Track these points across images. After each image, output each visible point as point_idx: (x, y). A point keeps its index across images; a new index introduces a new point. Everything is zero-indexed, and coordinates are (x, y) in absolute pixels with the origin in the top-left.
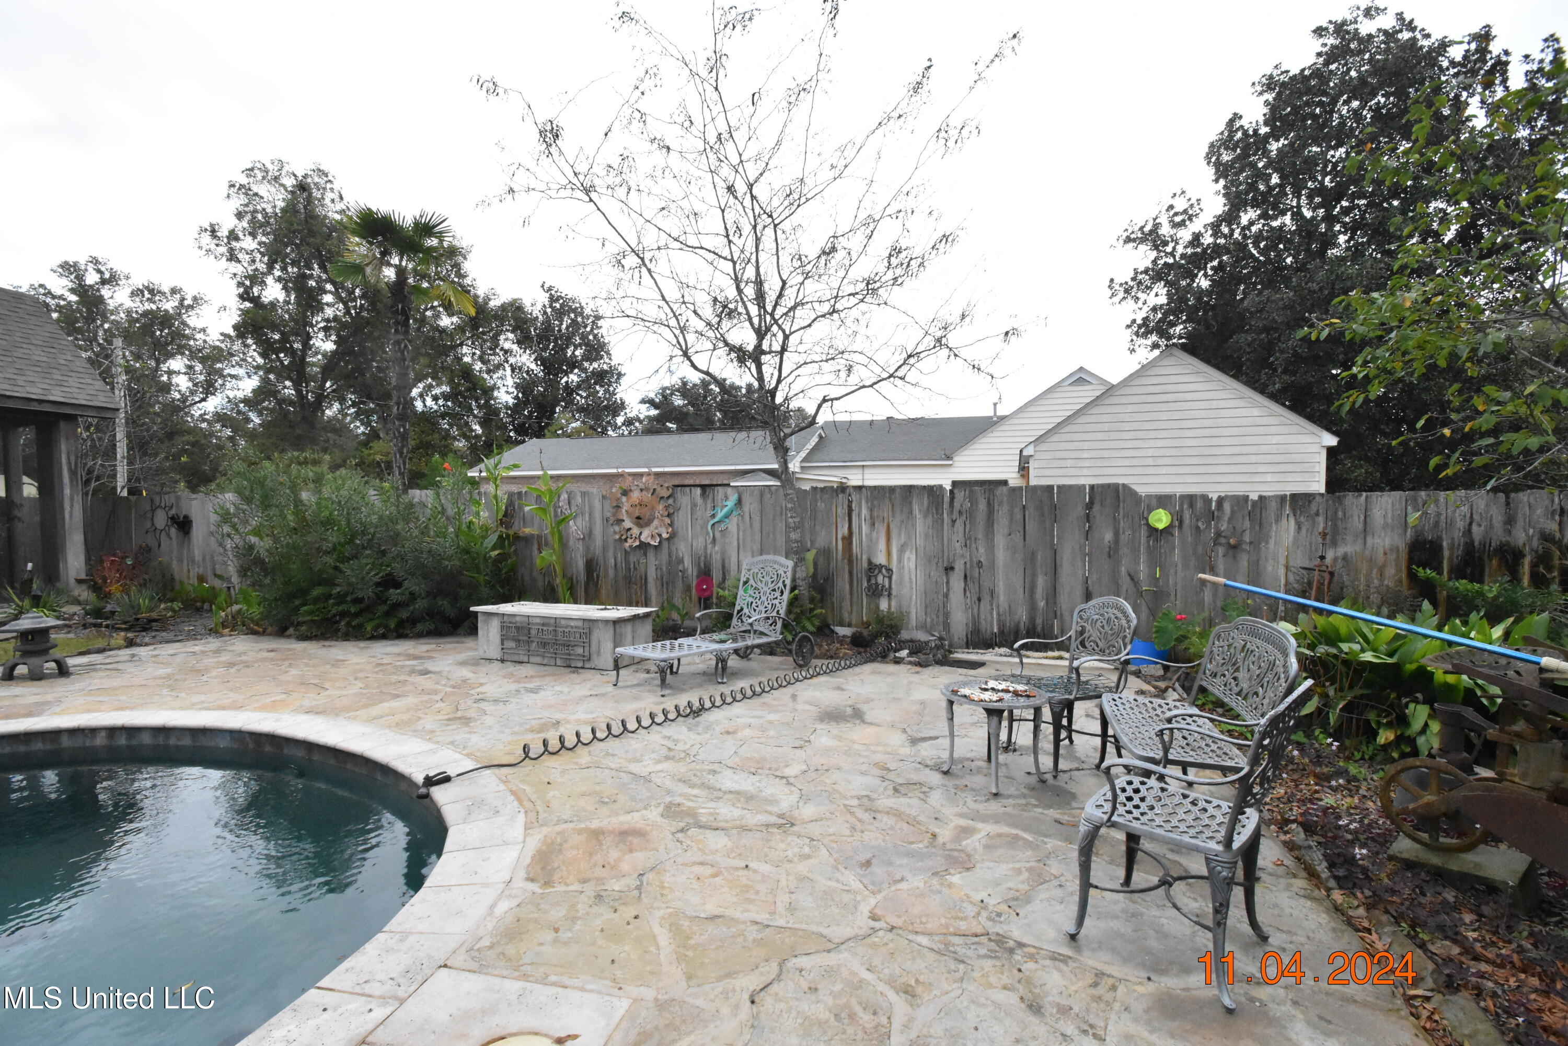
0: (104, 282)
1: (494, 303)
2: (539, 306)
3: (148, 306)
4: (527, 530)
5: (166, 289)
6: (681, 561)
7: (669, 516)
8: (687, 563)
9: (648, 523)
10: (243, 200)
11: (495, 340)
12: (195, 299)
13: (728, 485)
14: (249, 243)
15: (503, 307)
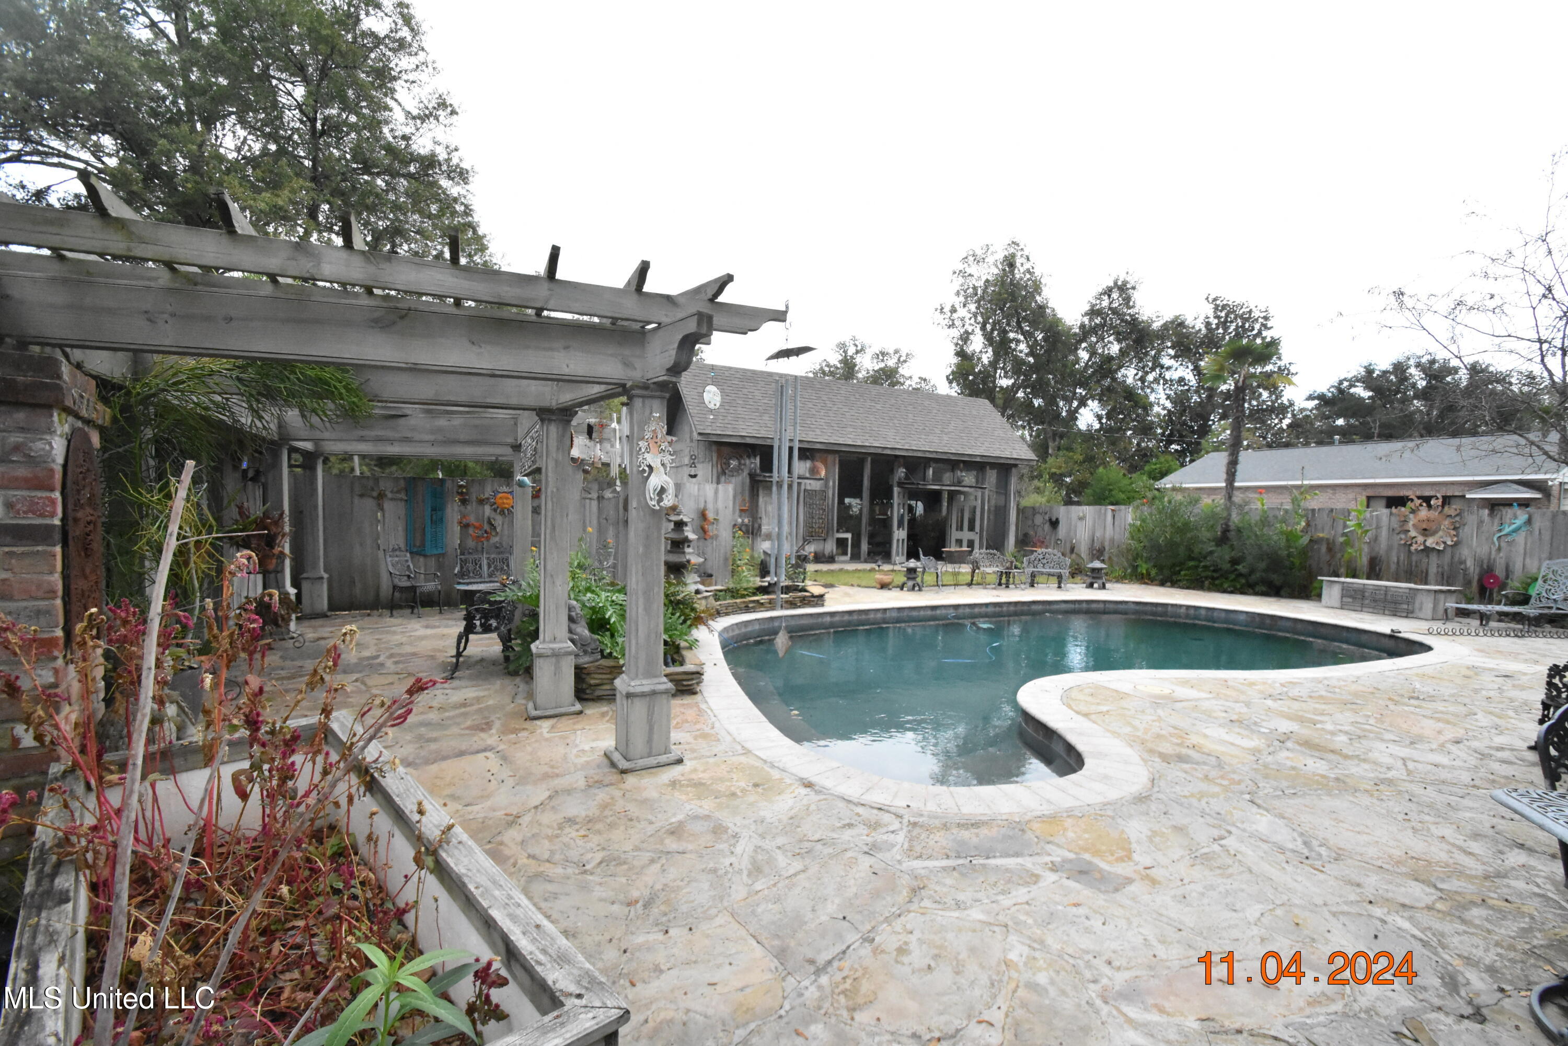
0: (857, 352)
1: (1156, 325)
2: (1201, 319)
3: (882, 365)
4: (1321, 535)
5: (891, 351)
6: (1464, 562)
7: (1455, 529)
8: (1469, 563)
9: (1433, 533)
10: (961, 280)
11: (1156, 359)
12: (907, 355)
13: (1464, 496)
14: (962, 312)
15: (1165, 326)
